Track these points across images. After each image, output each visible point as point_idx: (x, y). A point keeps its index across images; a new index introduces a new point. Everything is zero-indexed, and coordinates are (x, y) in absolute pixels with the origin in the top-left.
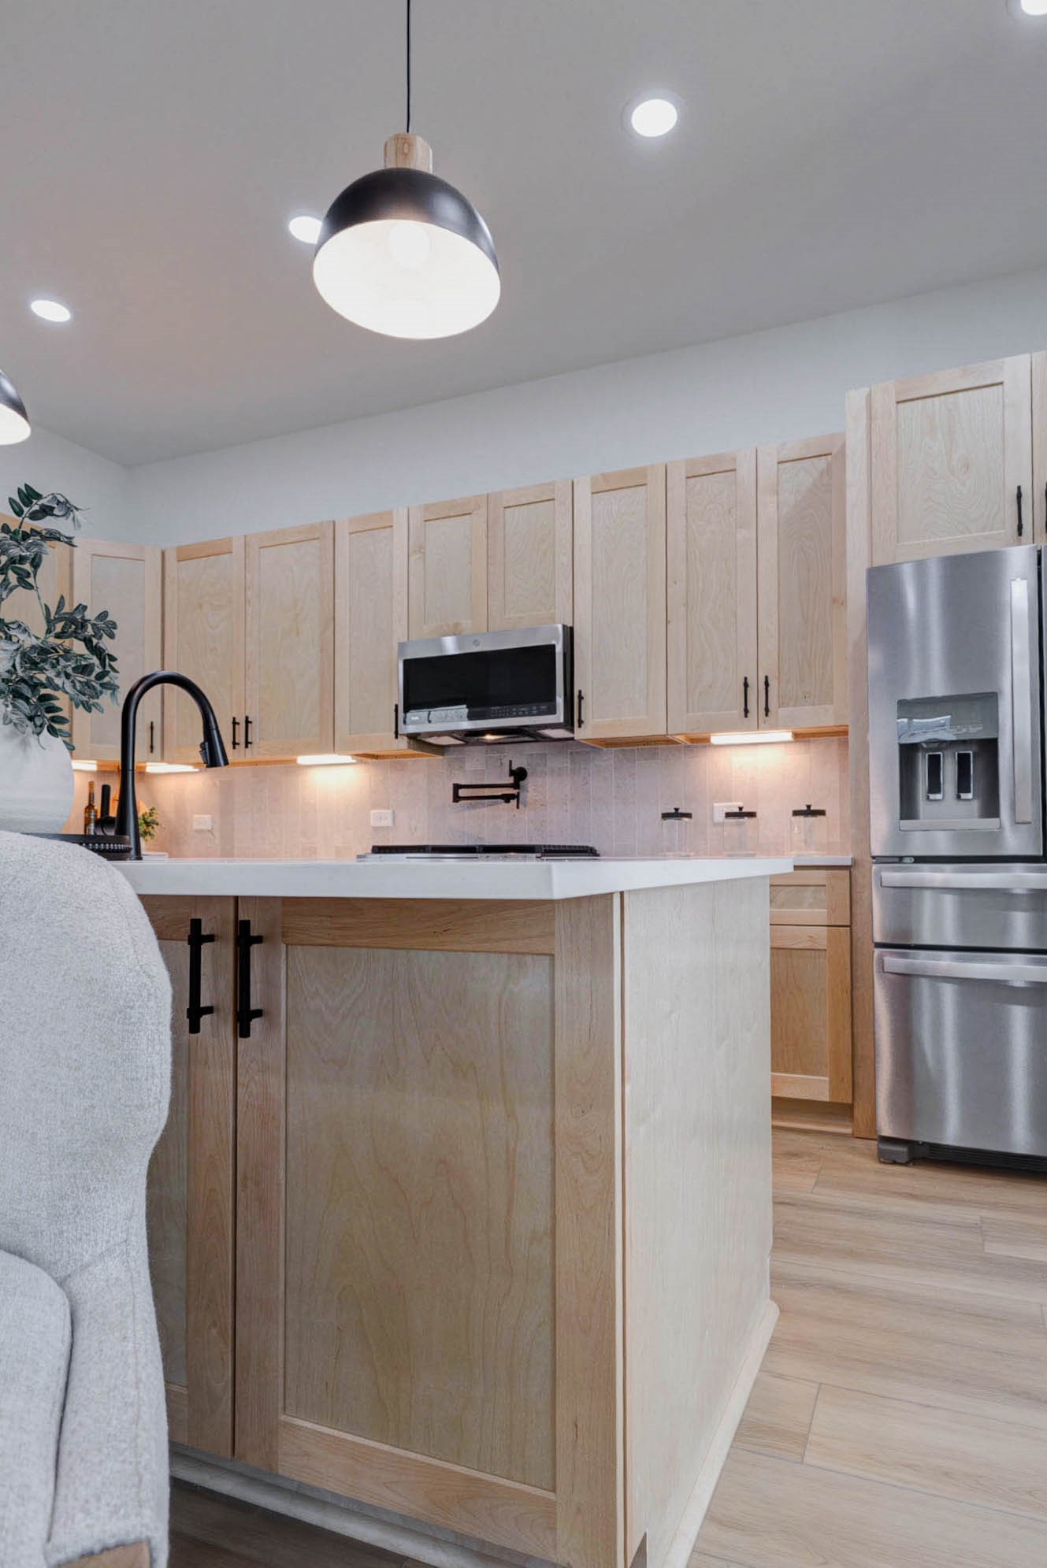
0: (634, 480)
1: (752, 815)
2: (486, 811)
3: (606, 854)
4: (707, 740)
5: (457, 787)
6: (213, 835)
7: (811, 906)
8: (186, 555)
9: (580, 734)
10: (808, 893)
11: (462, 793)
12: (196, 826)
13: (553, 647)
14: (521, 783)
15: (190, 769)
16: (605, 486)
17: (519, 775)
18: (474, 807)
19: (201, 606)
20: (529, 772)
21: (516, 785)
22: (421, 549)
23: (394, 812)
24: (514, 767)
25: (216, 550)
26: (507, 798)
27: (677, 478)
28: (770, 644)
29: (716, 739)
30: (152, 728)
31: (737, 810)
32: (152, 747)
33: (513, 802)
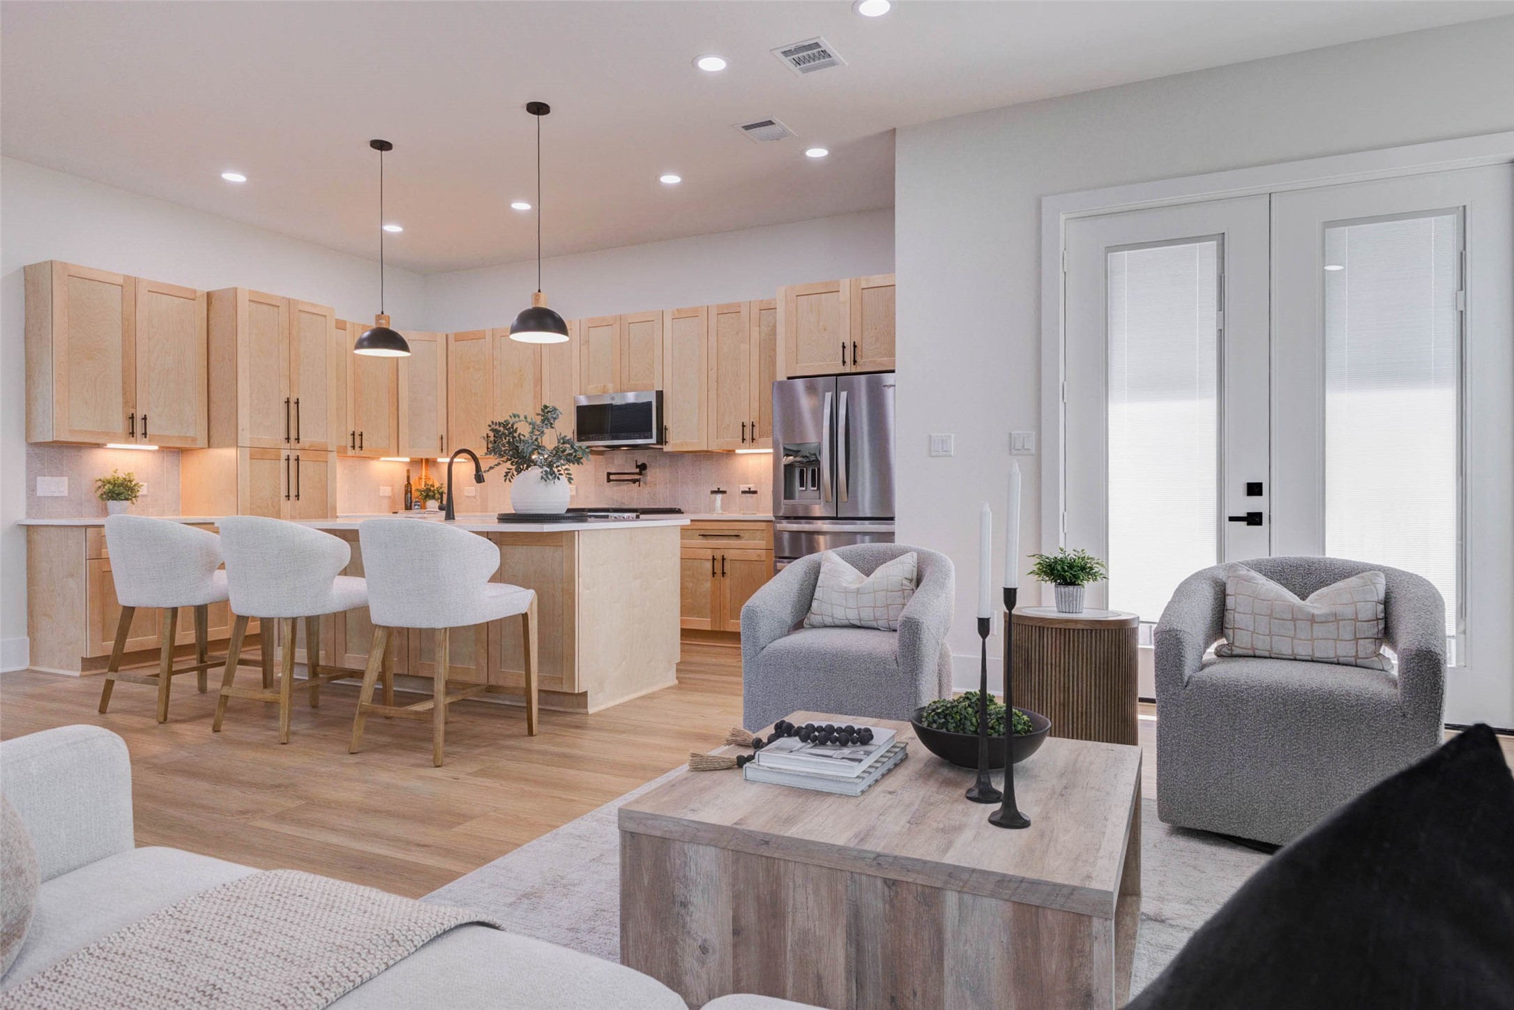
0: (693, 314)
1: (755, 492)
2: (626, 487)
3: (687, 512)
4: (734, 451)
5: (609, 474)
6: (476, 498)
7: (759, 540)
8: (460, 338)
9: (667, 448)
10: (758, 534)
11: (612, 477)
12: (466, 494)
13: (651, 402)
14: (643, 472)
15: (463, 460)
16: (680, 315)
17: (642, 468)
18: (620, 485)
19: (468, 368)
20: (648, 466)
21: (640, 474)
22: (588, 342)
23: (576, 487)
24: (639, 464)
25: (477, 336)
26: (634, 481)
27: (713, 312)
28: (755, 405)
29: (738, 451)
30: (442, 438)
31: (748, 490)
32: (442, 450)
33: (637, 483)
